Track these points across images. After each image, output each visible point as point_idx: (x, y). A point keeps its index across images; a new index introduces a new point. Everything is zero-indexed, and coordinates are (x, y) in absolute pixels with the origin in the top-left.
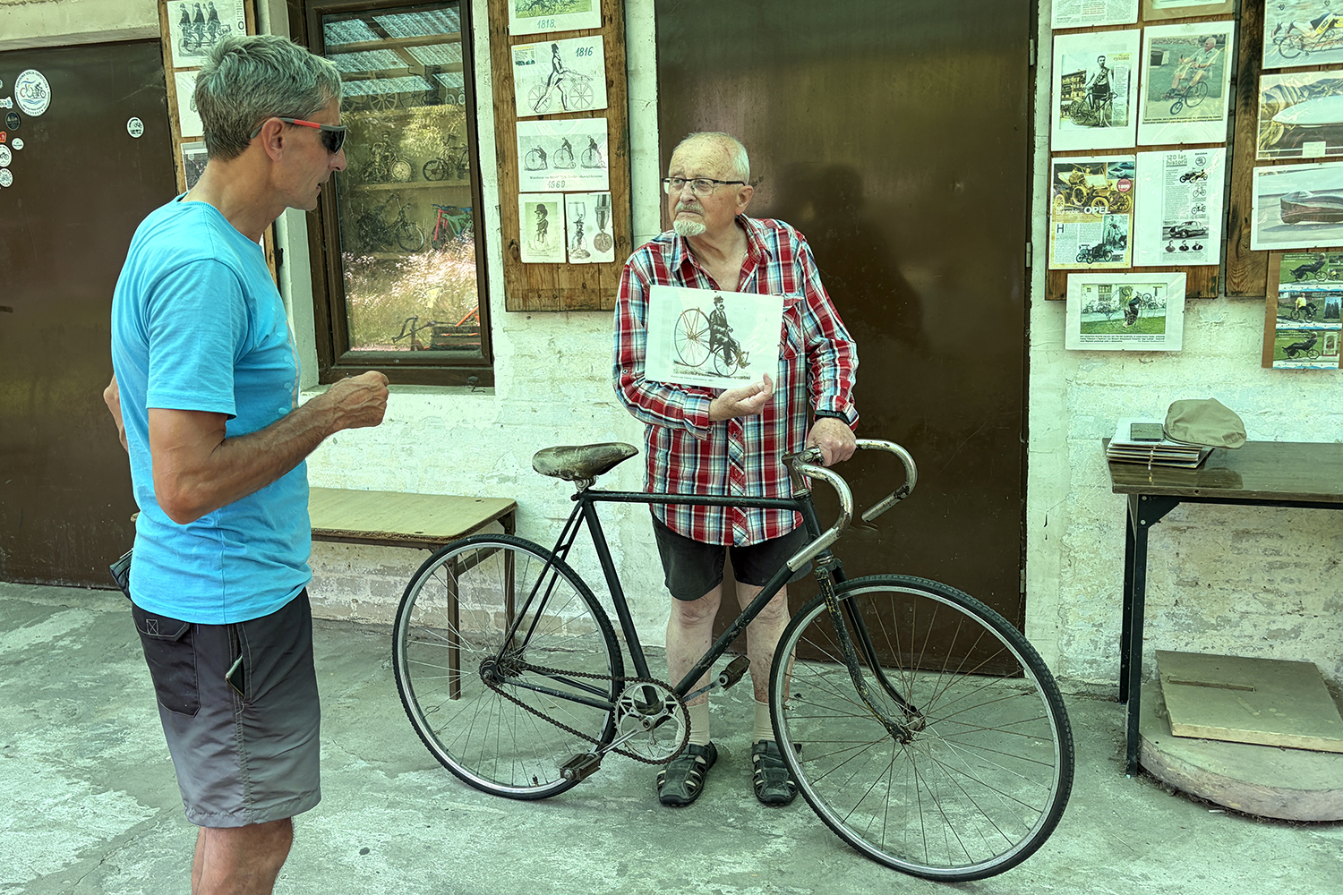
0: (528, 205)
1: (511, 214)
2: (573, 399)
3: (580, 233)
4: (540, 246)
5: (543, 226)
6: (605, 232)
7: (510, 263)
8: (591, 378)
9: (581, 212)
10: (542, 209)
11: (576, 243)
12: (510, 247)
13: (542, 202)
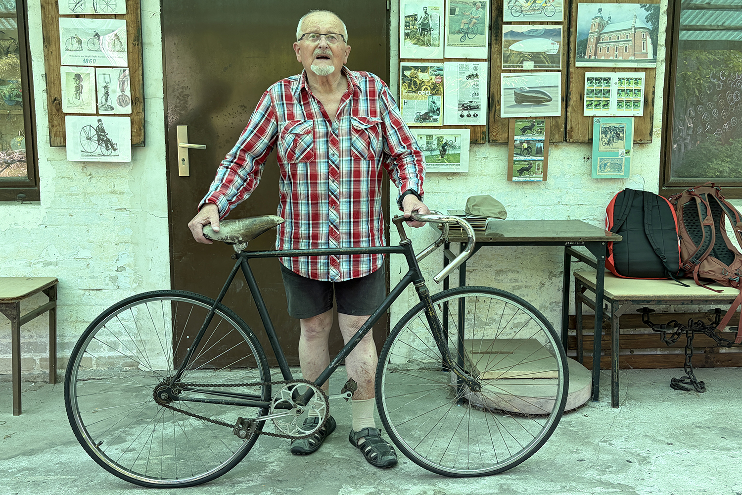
0: (67, 74)
1: (54, 80)
2: (100, 207)
3: (107, 94)
4: (77, 102)
5: (79, 90)
6: (125, 94)
7: (54, 113)
8: (114, 192)
9: (107, 80)
10: (78, 77)
11: (104, 101)
12: (53, 102)
13: (78, 72)
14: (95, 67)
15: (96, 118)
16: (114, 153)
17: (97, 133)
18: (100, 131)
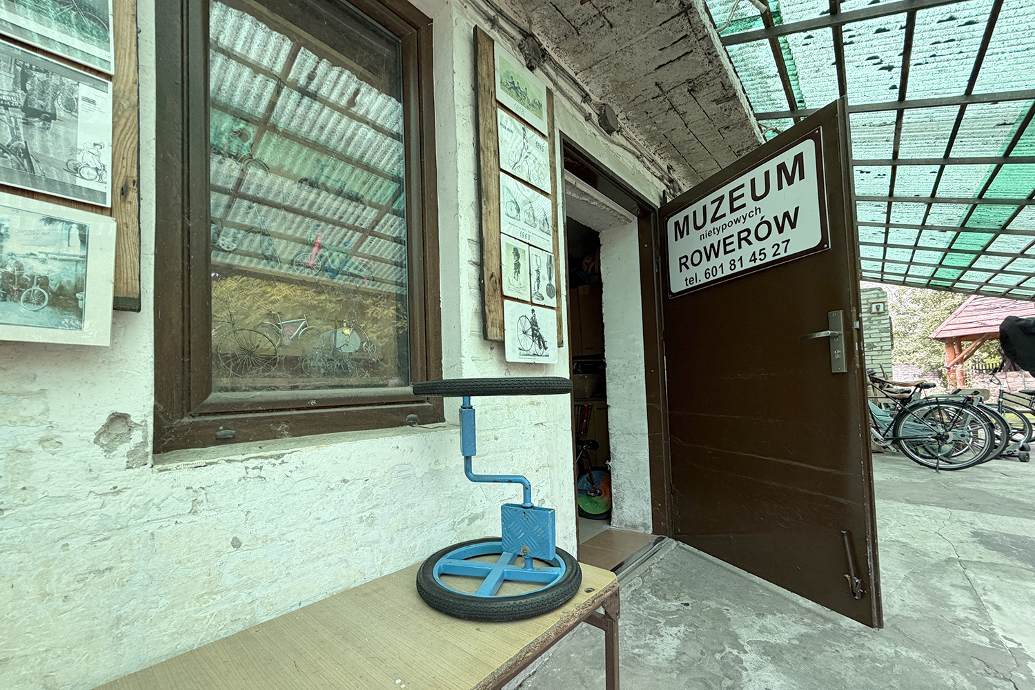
0: (508, 245)
1: (492, 249)
2: (522, 423)
3: (538, 279)
4: (516, 284)
5: (517, 266)
6: (551, 283)
7: (491, 294)
9: (538, 263)
10: (516, 253)
11: (536, 288)
12: (491, 278)
13: (517, 246)
14: (530, 245)
15: (530, 307)
16: (546, 352)
17: (531, 327)
18: (534, 323)
